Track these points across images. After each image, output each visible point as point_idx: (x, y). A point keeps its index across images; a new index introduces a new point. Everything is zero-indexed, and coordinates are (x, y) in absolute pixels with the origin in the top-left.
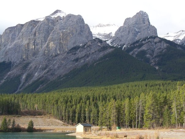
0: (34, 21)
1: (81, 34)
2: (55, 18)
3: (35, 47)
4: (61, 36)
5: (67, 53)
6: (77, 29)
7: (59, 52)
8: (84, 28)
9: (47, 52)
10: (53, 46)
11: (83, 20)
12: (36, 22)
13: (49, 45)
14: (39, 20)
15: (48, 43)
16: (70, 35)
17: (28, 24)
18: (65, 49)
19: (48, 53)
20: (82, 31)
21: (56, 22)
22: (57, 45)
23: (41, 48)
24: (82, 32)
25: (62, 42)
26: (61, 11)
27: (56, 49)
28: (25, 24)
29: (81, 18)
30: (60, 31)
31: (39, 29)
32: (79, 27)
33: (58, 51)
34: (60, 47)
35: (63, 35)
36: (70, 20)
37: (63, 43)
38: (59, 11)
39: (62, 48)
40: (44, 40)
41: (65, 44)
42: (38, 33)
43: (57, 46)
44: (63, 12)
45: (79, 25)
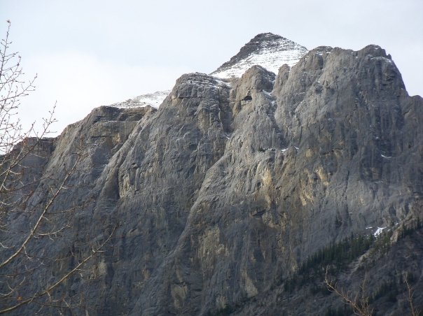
0: (110, 112)
1: (379, 161)
2: (234, 80)
3: (110, 270)
4: (264, 188)
5: (286, 288)
6: (354, 136)
7: (250, 289)
8: (400, 122)
9: (181, 290)
10: (218, 251)
11: (395, 74)
12: (124, 117)
13: (196, 249)
14: (145, 102)
15: (188, 239)
16: (316, 178)
17: (75, 133)
18: (288, 267)
19: (189, 296)
20: (385, 145)
21: (240, 108)
22: (240, 245)
23: (151, 270)
24: (389, 150)
25: (271, 225)
26: (277, 38)
27: (234, 268)
28: (64, 134)
29: (380, 63)
30: (258, 155)
31: (140, 155)
32: (370, 119)
33: (249, 281)
34: (258, 255)
35: (273, 181)
36: (319, 81)
37: (275, 230)
38: (265, 43)
39: (274, 259)
40: (166, 224)
41: (286, 235)
42: (132, 183)
43: (238, 254)
44: (291, 45)
45: (372, 105)
